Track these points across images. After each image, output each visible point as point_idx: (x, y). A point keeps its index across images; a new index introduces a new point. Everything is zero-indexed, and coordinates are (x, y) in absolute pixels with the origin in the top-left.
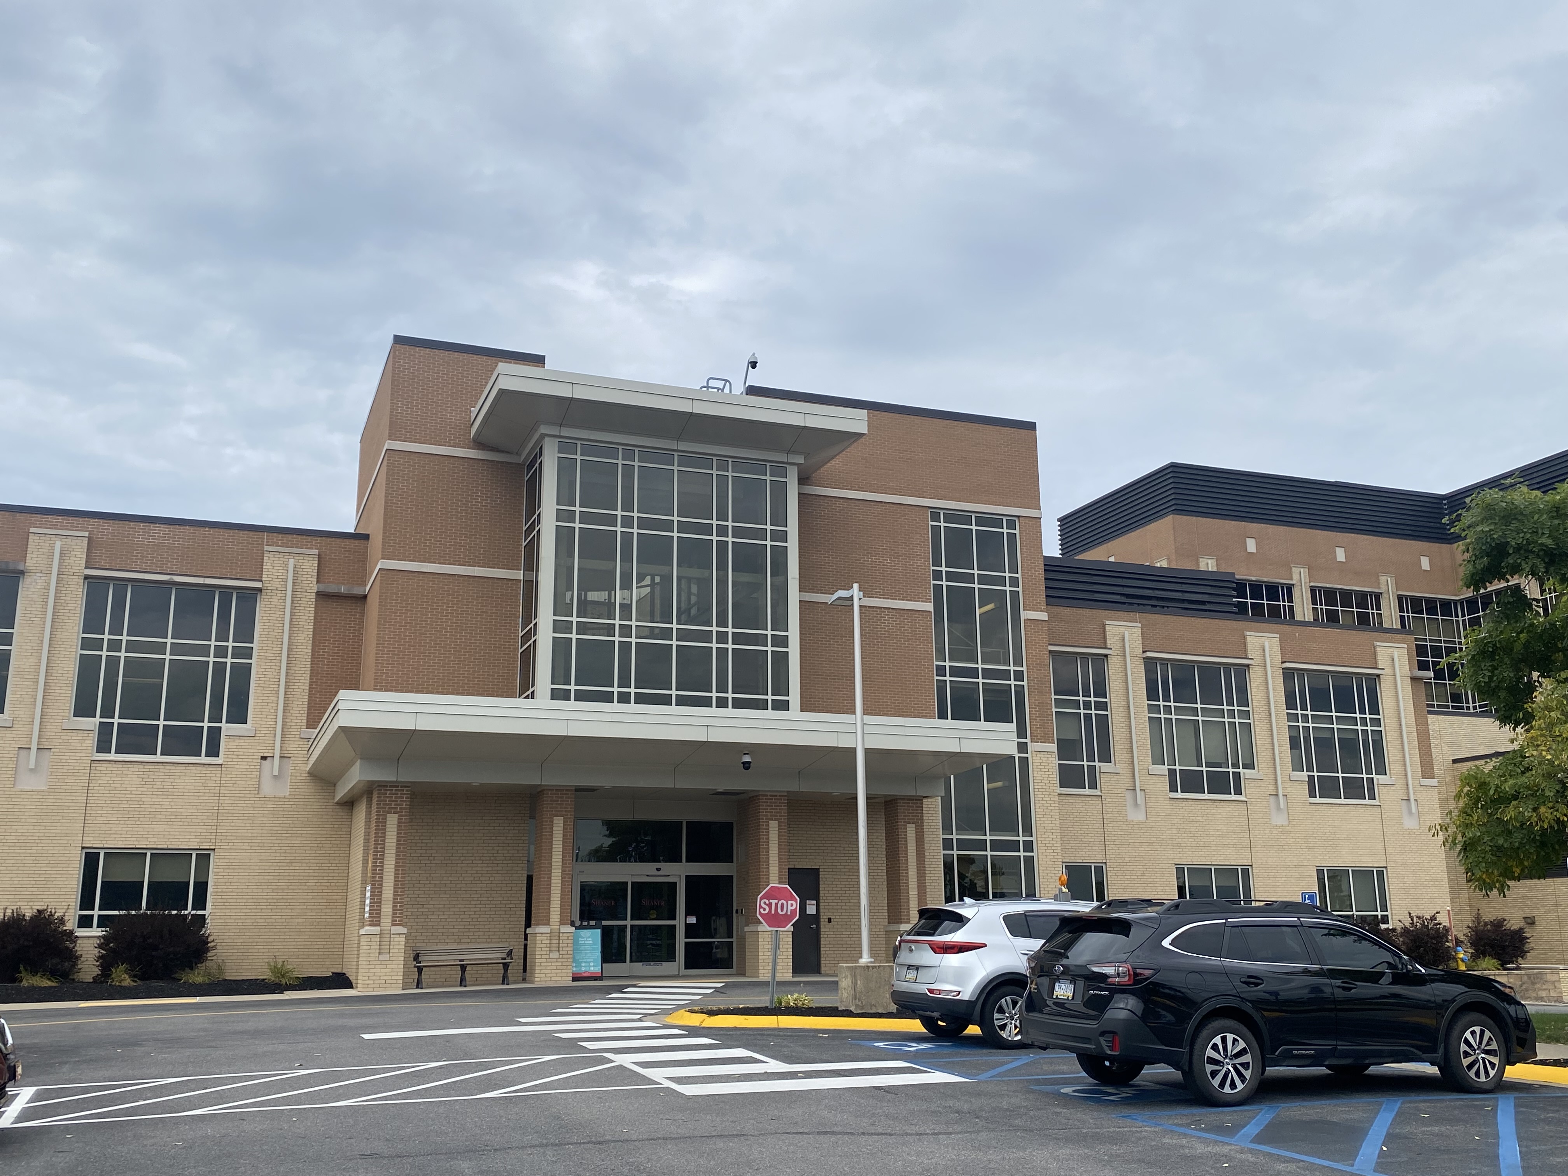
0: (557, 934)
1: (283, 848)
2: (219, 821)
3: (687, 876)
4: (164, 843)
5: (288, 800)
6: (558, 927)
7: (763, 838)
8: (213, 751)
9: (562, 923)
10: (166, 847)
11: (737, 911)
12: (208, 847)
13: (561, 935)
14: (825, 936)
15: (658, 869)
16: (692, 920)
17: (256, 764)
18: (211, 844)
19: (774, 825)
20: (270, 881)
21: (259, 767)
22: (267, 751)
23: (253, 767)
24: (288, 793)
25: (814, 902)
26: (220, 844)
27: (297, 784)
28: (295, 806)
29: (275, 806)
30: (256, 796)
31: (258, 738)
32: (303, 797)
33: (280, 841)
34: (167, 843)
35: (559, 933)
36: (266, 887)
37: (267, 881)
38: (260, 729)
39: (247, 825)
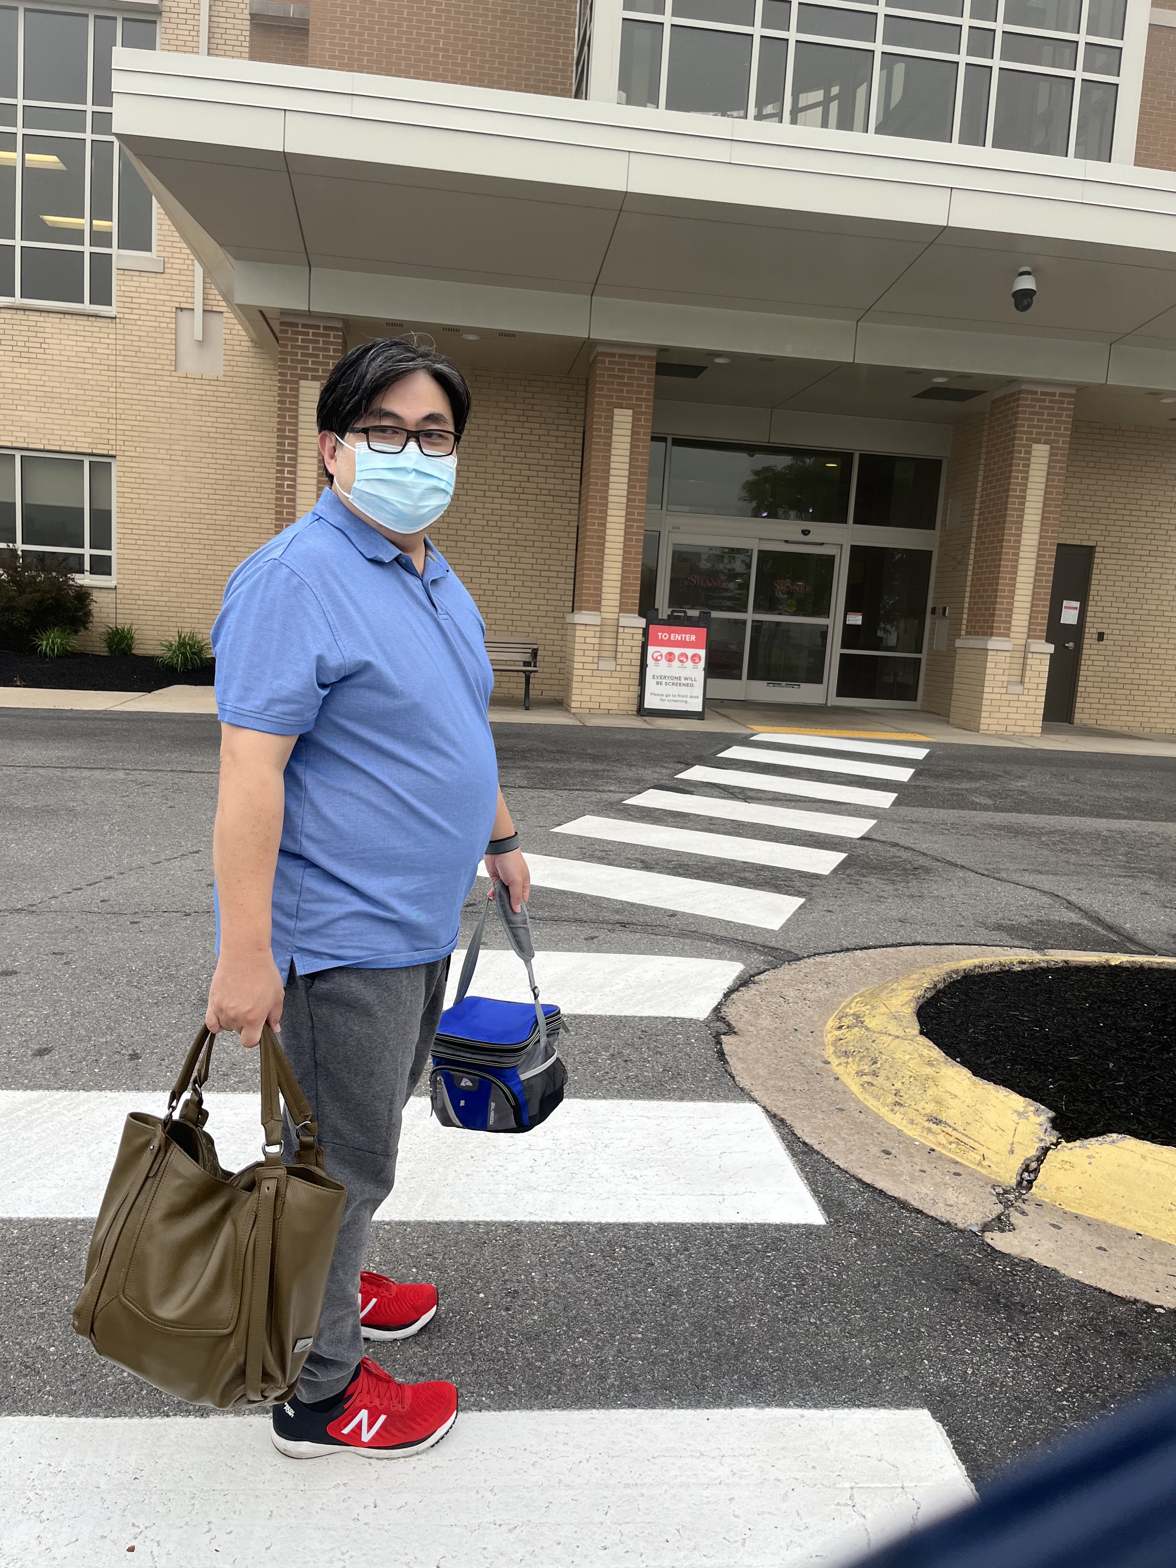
0: (614, 629)
1: (219, 461)
2: (119, 411)
3: (853, 548)
4: (38, 441)
5: (222, 384)
6: (615, 616)
7: (1017, 478)
8: (102, 295)
9: (623, 608)
10: (42, 447)
11: (933, 611)
12: (106, 452)
13: (621, 630)
14: (1090, 663)
15: (806, 532)
16: (856, 619)
17: (168, 320)
18: (109, 447)
19: (1040, 453)
20: (203, 511)
21: (173, 326)
22: (184, 300)
23: (165, 325)
24: (222, 373)
25: (1077, 604)
26: (123, 448)
27: (236, 358)
28: (233, 395)
29: (203, 393)
30: (173, 374)
31: (169, 276)
32: (245, 380)
33: (214, 451)
34: (43, 441)
35: (618, 626)
36: (198, 521)
37: (198, 511)
38: (172, 260)
39: (162, 420)
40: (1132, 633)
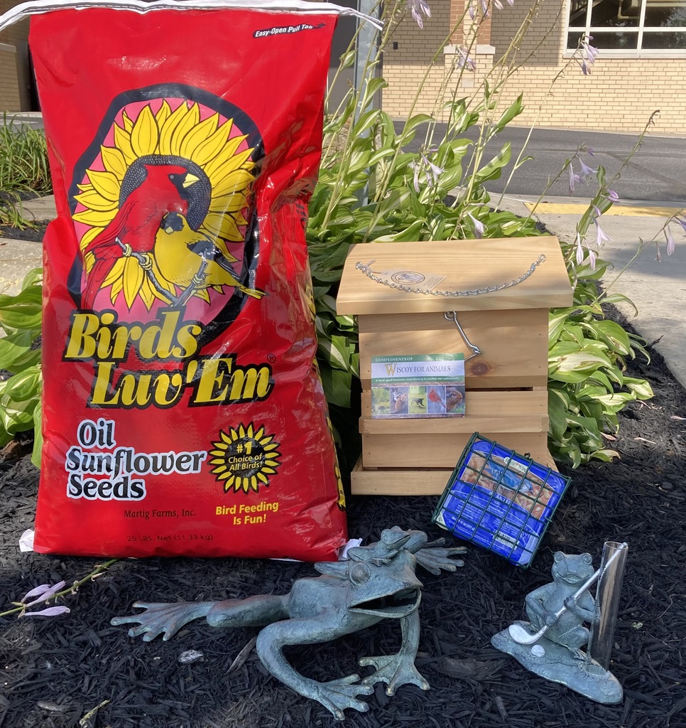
40: (420, 42)
